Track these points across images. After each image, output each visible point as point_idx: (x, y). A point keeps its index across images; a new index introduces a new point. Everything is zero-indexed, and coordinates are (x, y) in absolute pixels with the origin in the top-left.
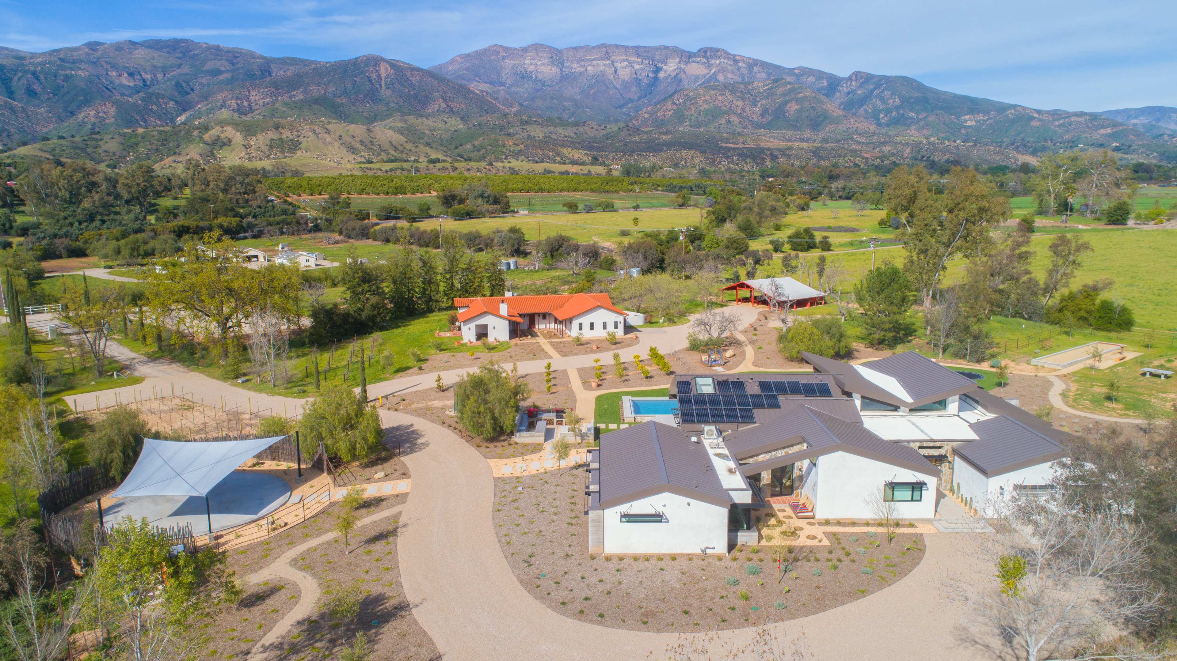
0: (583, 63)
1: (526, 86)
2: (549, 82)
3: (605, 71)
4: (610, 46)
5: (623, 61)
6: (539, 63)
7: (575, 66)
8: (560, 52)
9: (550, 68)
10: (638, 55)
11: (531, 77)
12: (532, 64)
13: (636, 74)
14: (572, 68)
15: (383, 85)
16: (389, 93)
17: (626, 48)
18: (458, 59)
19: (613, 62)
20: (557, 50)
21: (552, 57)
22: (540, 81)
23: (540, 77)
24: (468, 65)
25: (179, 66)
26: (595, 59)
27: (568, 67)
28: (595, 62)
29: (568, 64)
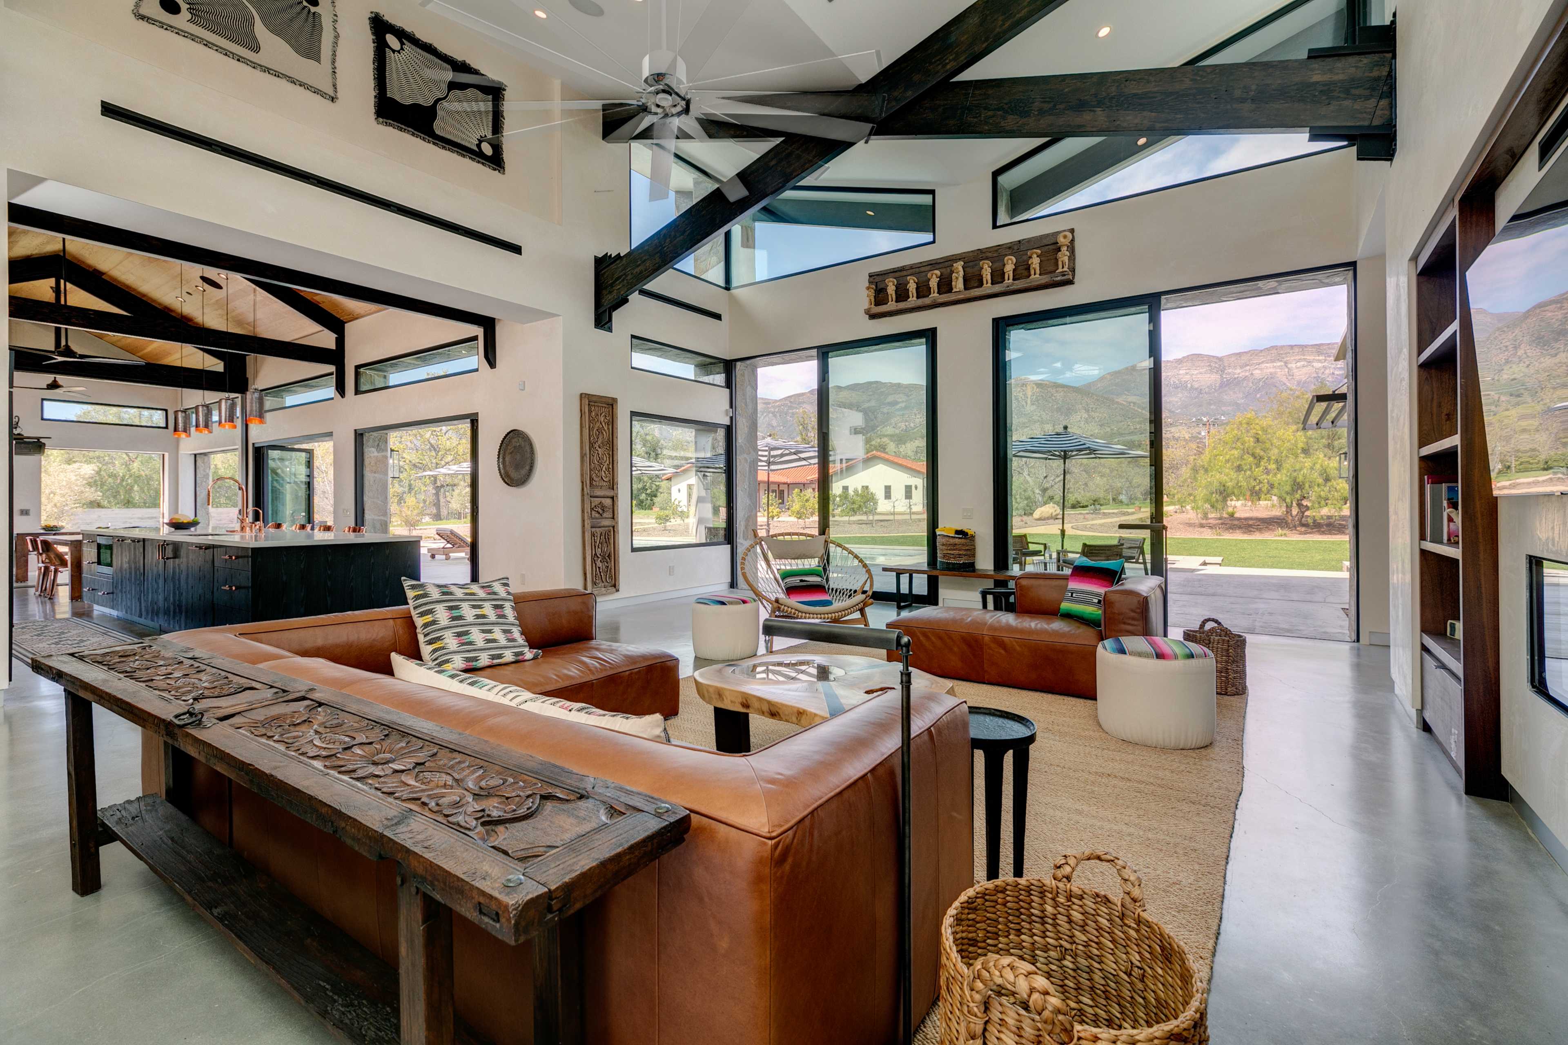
0: (1248, 368)
1: (1180, 395)
2: (1207, 390)
3: (1276, 373)
4: (1282, 347)
5: (1299, 360)
6: (1195, 372)
7: (1238, 371)
8: (1220, 359)
9: (1208, 375)
10: (1319, 353)
11: (1187, 386)
12: (1187, 373)
13: (1317, 373)
14: (1235, 374)
15: (1029, 402)
16: (1033, 408)
17: (1303, 347)
18: (1108, 377)
19: (1286, 363)
20: (1217, 358)
21: (1210, 366)
22: (1196, 389)
23: (1196, 385)
24: (1117, 381)
25: (869, 401)
26: (1263, 362)
27: (1229, 374)
28: (1263, 366)
29: (1230, 371)
